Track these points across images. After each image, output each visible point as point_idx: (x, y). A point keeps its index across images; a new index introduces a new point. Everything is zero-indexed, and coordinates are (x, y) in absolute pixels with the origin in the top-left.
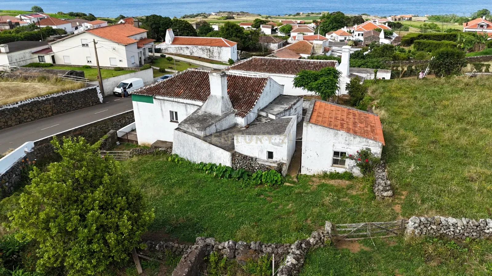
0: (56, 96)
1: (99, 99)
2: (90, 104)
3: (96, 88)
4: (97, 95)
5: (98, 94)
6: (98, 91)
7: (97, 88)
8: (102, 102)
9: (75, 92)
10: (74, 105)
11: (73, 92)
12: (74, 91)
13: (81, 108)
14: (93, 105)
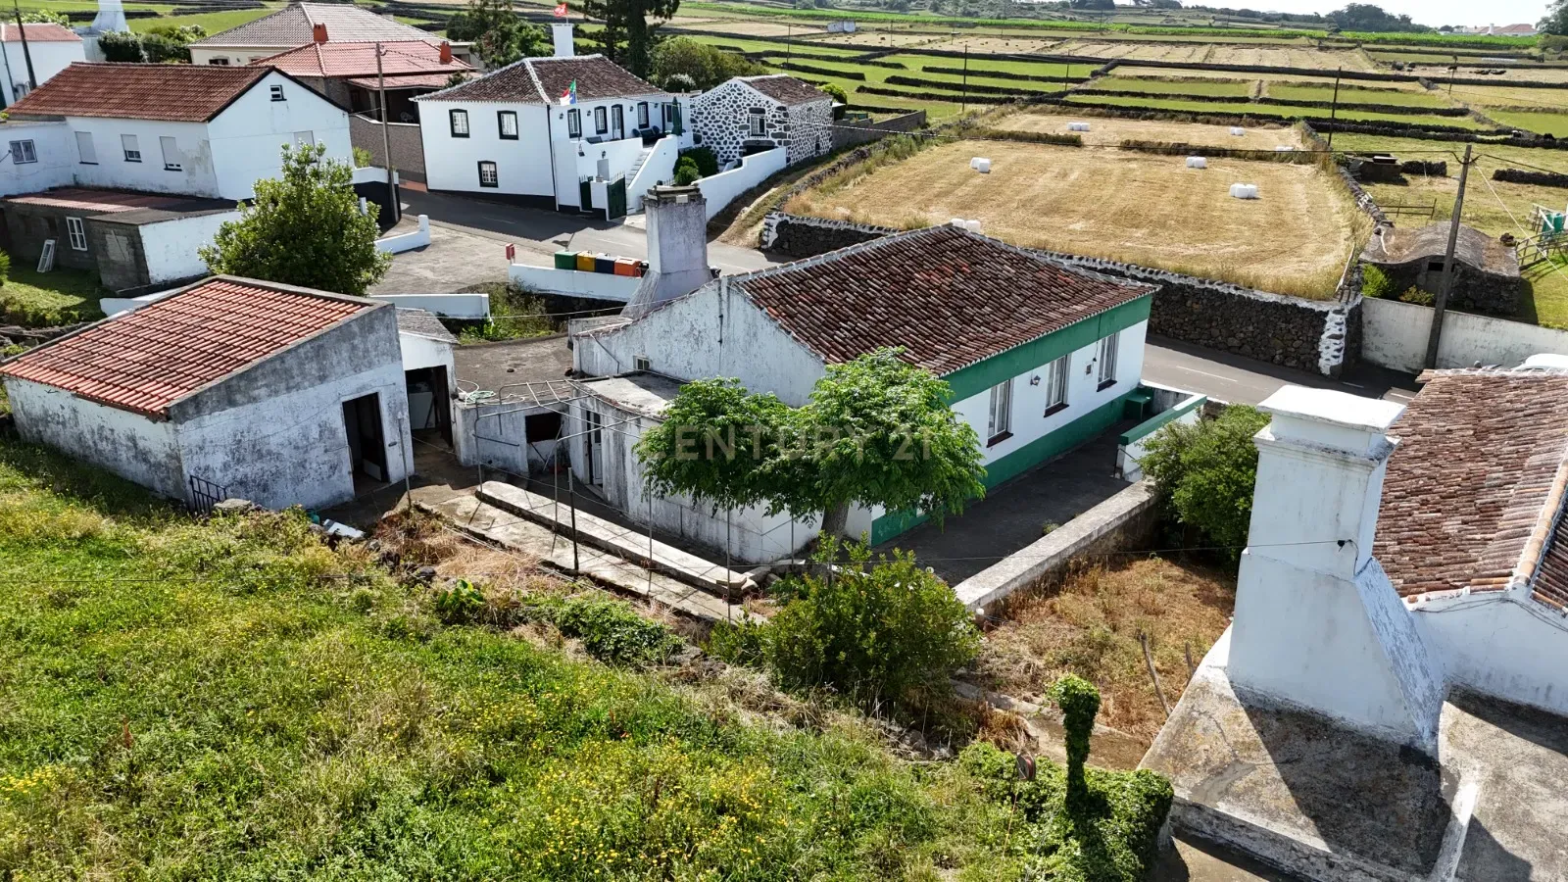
0: (1176, 282)
1: (1318, 355)
2: (1273, 357)
3: (1327, 313)
4: (1319, 339)
5: (1323, 337)
6: (1327, 326)
7: (1331, 315)
8: (1326, 371)
9: (1238, 293)
10: (1215, 332)
11: (1234, 292)
12: (1236, 289)
13: (1237, 350)
14: (1282, 363)
